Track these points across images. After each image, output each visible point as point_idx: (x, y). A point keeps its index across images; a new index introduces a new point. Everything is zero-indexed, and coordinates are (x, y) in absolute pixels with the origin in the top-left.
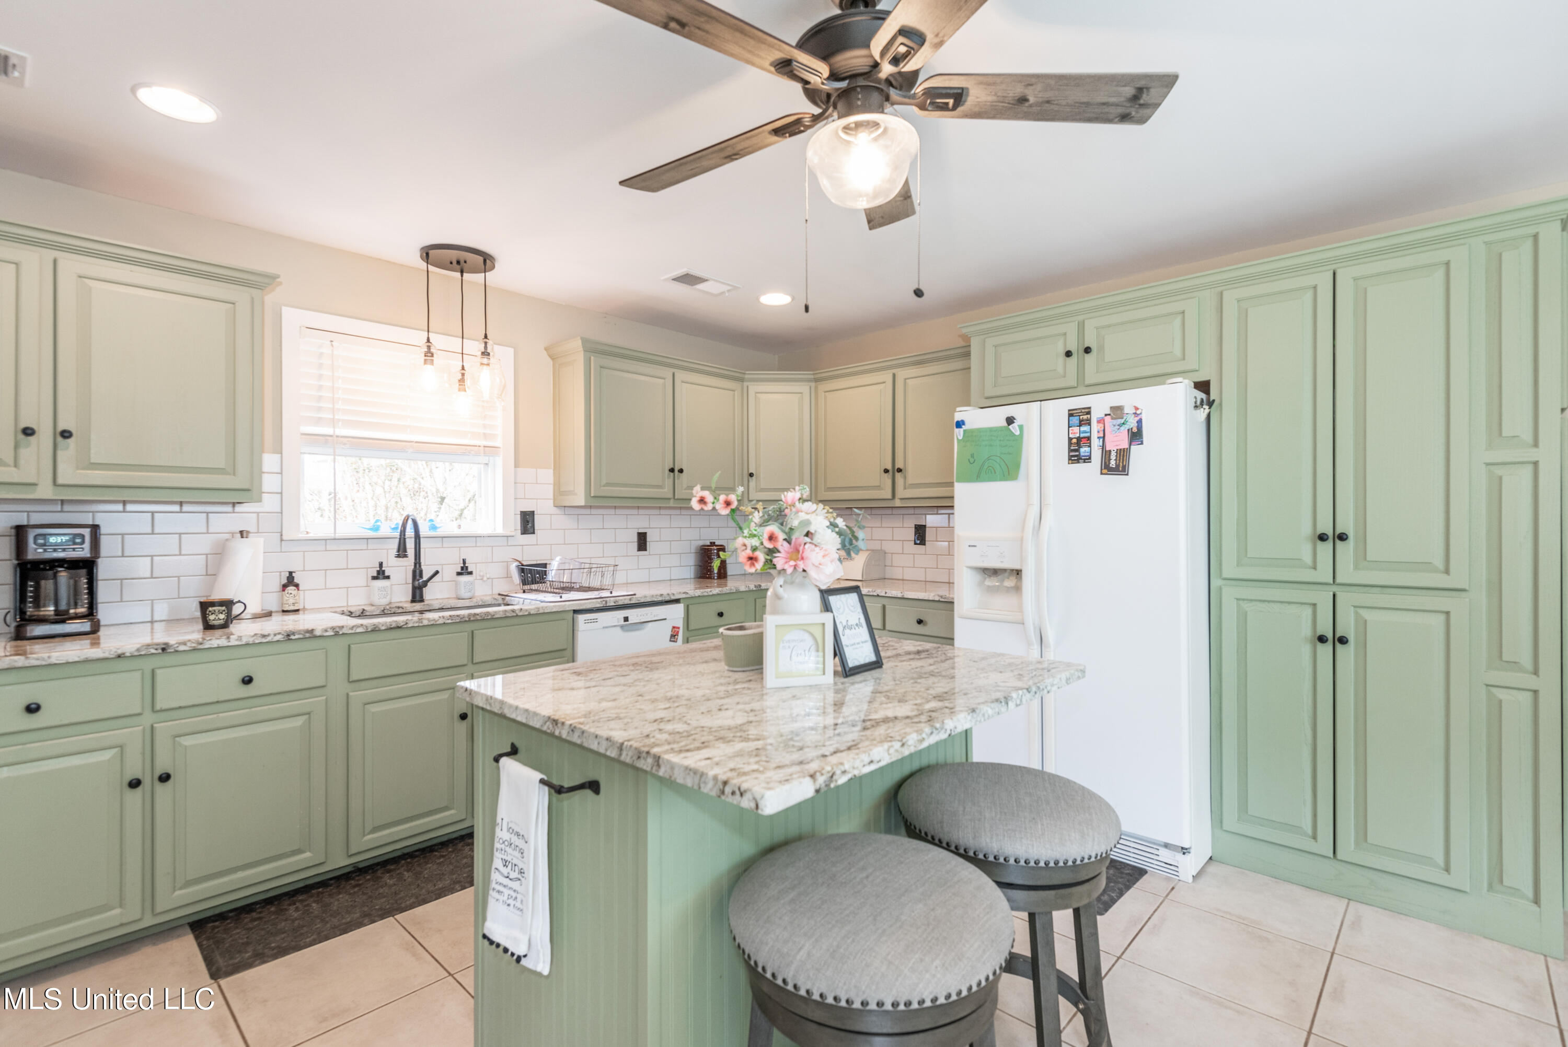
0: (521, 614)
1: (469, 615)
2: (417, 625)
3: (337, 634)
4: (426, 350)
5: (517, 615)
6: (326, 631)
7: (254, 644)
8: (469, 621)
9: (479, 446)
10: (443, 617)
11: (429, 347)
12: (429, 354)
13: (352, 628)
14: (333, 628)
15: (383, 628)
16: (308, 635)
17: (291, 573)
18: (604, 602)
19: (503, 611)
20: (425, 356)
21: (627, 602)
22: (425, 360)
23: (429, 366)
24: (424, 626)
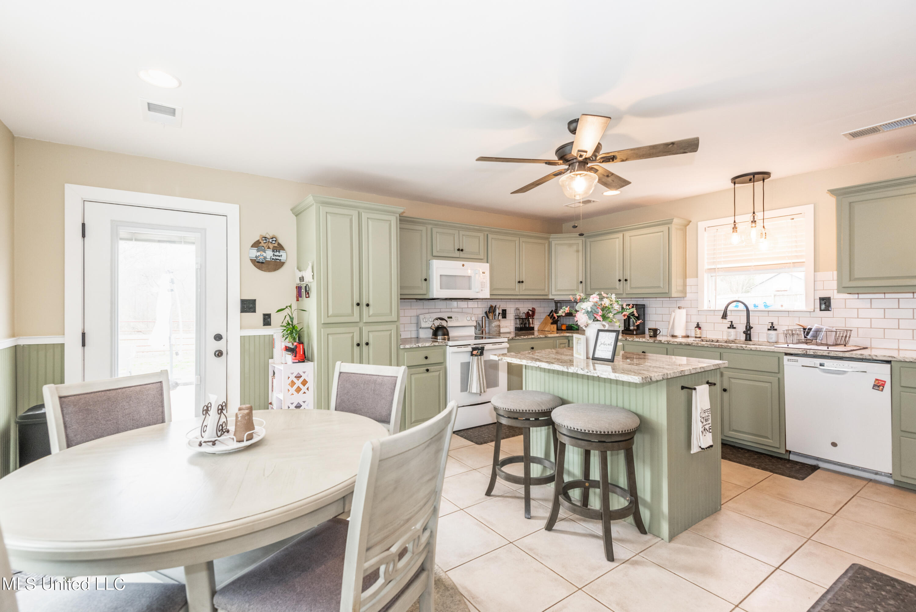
0: (746, 349)
1: (719, 345)
2: (696, 345)
3: (668, 343)
4: (734, 226)
5: (744, 349)
6: (665, 341)
7: (646, 342)
8: (719, 347)
9: (790, 263)
10: (707, 344)
11: (735, 225)
12: (735, 228)
13: (673, 342)
14: (667, 341)
15: (684, 344)
16: (660, 342)
17: (698, 323)
18: (804, 352)
19: (736, 346)
20: (733, 229)
21: (824, 354)
22: (733, 231)
23: (735, 234)
24: (699, 346)
